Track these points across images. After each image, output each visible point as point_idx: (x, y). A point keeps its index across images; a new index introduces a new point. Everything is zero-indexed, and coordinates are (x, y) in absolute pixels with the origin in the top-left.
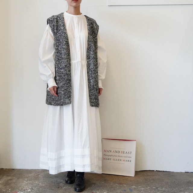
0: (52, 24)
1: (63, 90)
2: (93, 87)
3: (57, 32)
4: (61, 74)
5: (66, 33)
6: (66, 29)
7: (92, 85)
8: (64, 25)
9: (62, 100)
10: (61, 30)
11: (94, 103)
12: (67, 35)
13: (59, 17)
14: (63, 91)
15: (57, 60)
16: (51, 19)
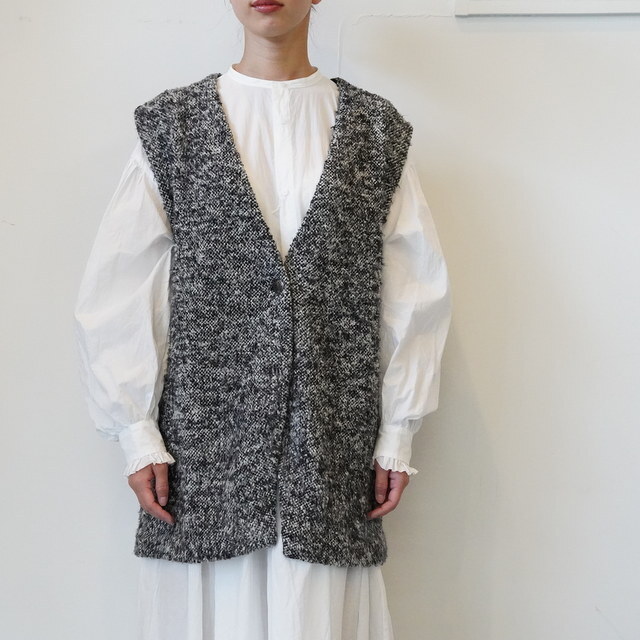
0: (156, 134)
1: (231, 472)
2: (303, 453)
3: (189, 173)
4: (215, 389)
5: (238, 175)
6: (237, 155)
7: (297, 441)
8: (225, 135)
9: (227, 530)
10: (210, 158)
11: (301, 538)
12: (246, 182)
13: (195, 95)
14: (231, 479)
15: (191, 316)
16: (150, 109)
